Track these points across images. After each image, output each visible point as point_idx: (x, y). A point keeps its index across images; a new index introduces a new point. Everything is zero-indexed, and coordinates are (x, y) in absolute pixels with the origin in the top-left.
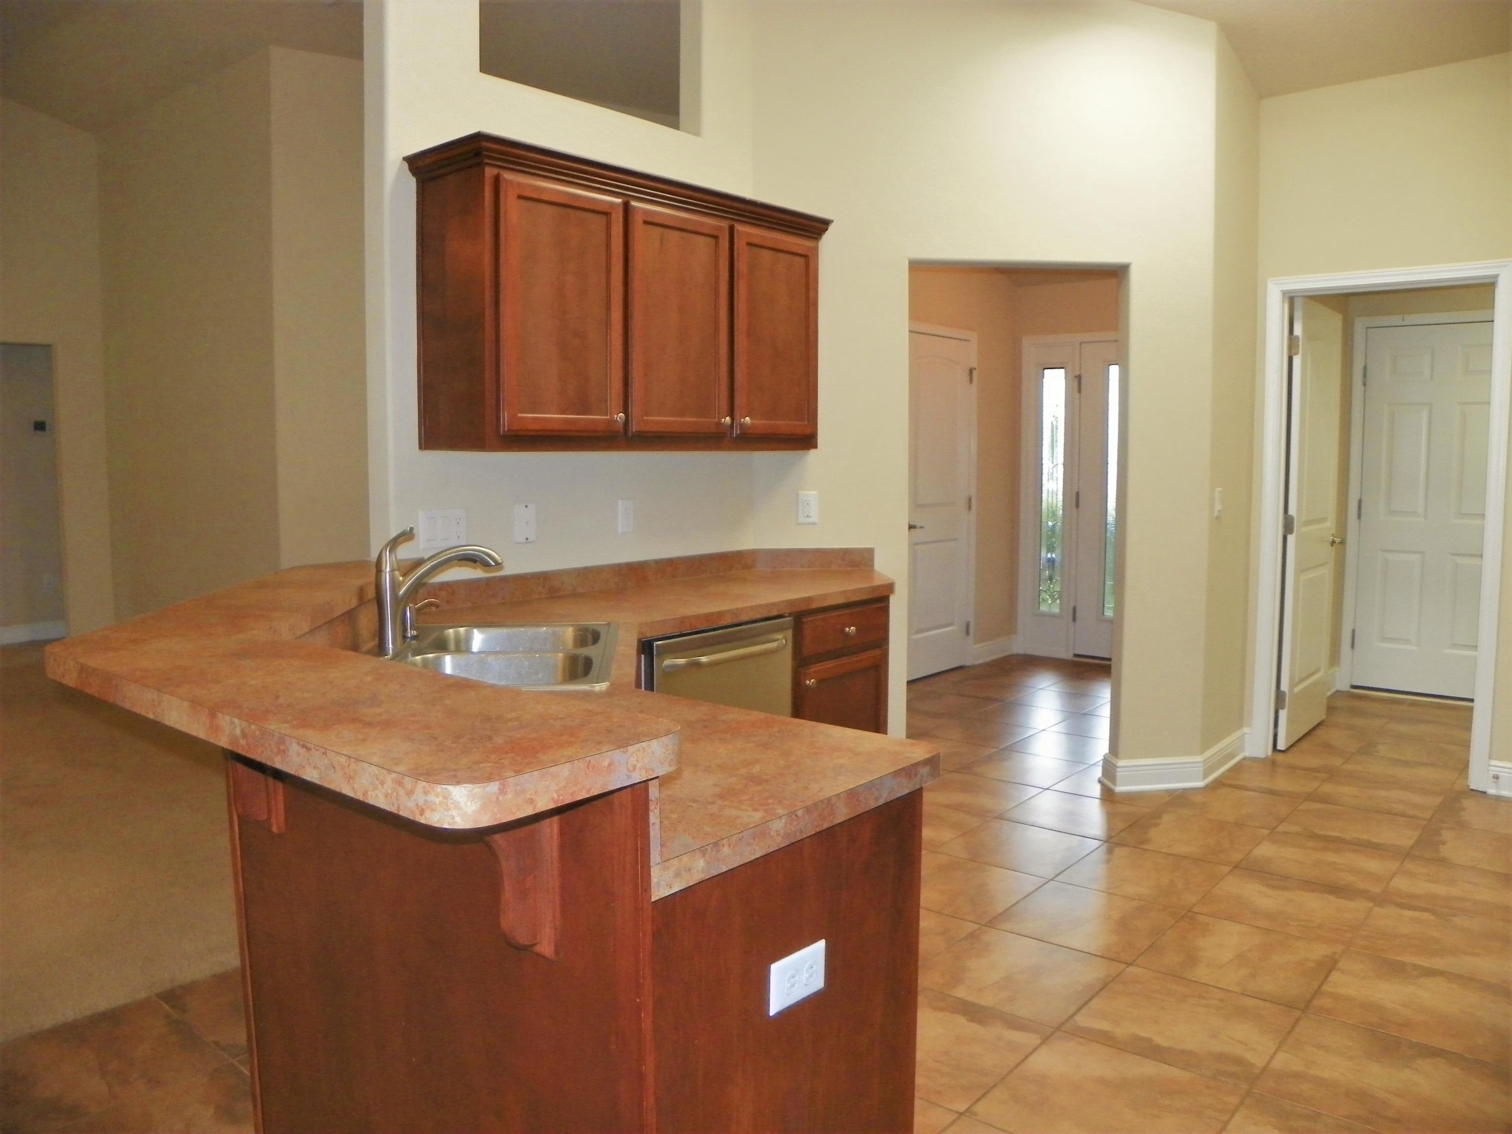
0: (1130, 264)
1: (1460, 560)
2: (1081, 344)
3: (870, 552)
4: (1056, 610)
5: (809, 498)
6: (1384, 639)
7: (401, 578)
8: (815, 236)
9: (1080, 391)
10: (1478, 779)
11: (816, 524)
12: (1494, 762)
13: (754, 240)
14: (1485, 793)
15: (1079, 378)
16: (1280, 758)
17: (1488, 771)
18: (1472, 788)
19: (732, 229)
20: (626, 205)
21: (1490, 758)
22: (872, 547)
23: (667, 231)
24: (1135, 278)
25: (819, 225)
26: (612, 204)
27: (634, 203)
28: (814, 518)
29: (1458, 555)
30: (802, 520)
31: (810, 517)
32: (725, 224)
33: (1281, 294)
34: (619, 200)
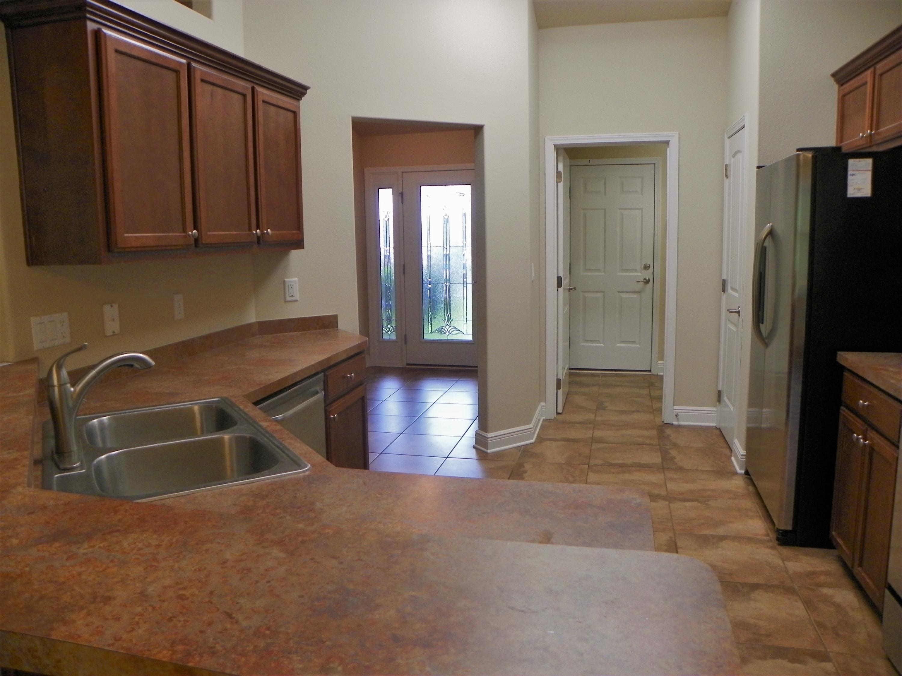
0: (484, 125)
1: (624, 295)
2: (402, 173)
3: (335, 317)
4: (393, 337)
5: (293, 284)
6: (586, 341)
7: (72, 389)
8: (297, 98)
9: (402, 202)
10: (668, 417)
11: (298, 301)
12: (676, 407)
13: (267, 99)
14: (672, 424)
15: (402, 194)
16: (560, 417)
17: (673, 412)
18: (665, 423)
19: (253, 88)
20: (189, 65)
21: (674, 405)
22: (336, 314)
23: (215, 88)
24: (487, 134)
25: (301, 90)
26: (181, 63)
27: (194, 64)
28: (297, 297)
29: (623, 292)
30: (288, 299)
31: (294, 296)
32: (249, 86)
33: (554, 146)
34: (184, 61)
